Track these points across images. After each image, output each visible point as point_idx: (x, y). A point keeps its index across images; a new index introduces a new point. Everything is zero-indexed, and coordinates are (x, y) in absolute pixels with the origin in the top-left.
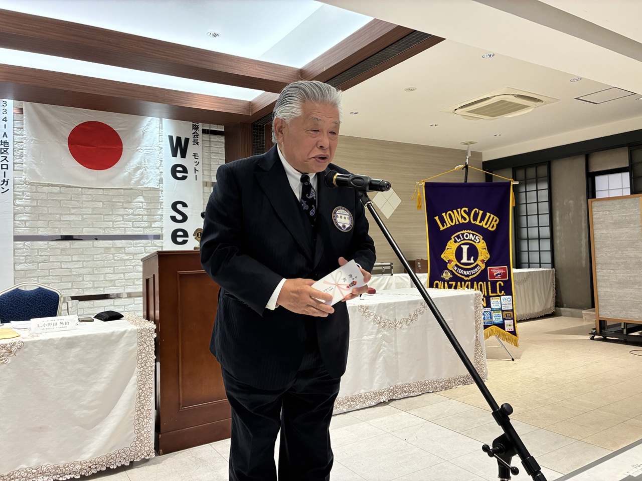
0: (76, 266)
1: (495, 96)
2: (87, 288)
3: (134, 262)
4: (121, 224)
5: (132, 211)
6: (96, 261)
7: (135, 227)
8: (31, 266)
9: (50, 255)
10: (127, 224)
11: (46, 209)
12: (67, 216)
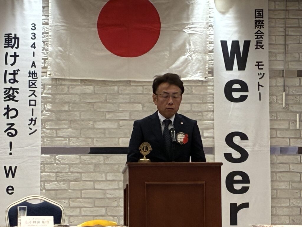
9: (83, 173)
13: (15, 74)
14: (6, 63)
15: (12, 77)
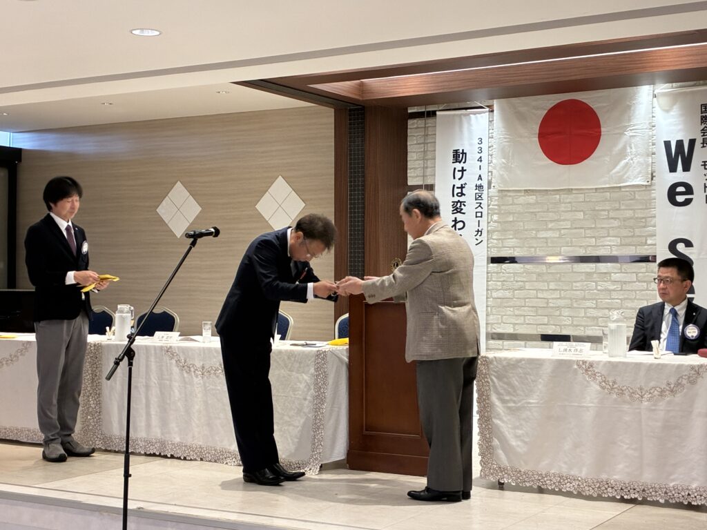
6: (576, 290)
8: (507, 294)
13: (462, 187)
14: (454, 178)
15: (459, 190)
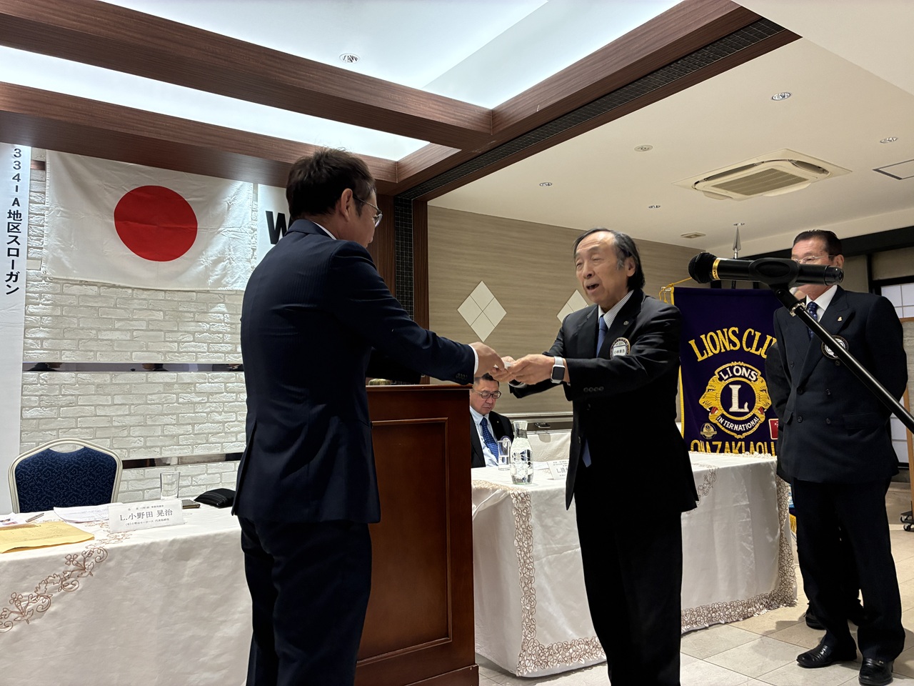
0: (119, 413)
1: (763, 162)
2: (135, 448)
3: (209, 407)
4: (192, 347)
5: (208, 326)
6: (151, 404)
7: (212, 352)
8: (47, 412)
9: (79, 395)
10: (199, 347)
11: (75, 320)
12: (108, 332)
